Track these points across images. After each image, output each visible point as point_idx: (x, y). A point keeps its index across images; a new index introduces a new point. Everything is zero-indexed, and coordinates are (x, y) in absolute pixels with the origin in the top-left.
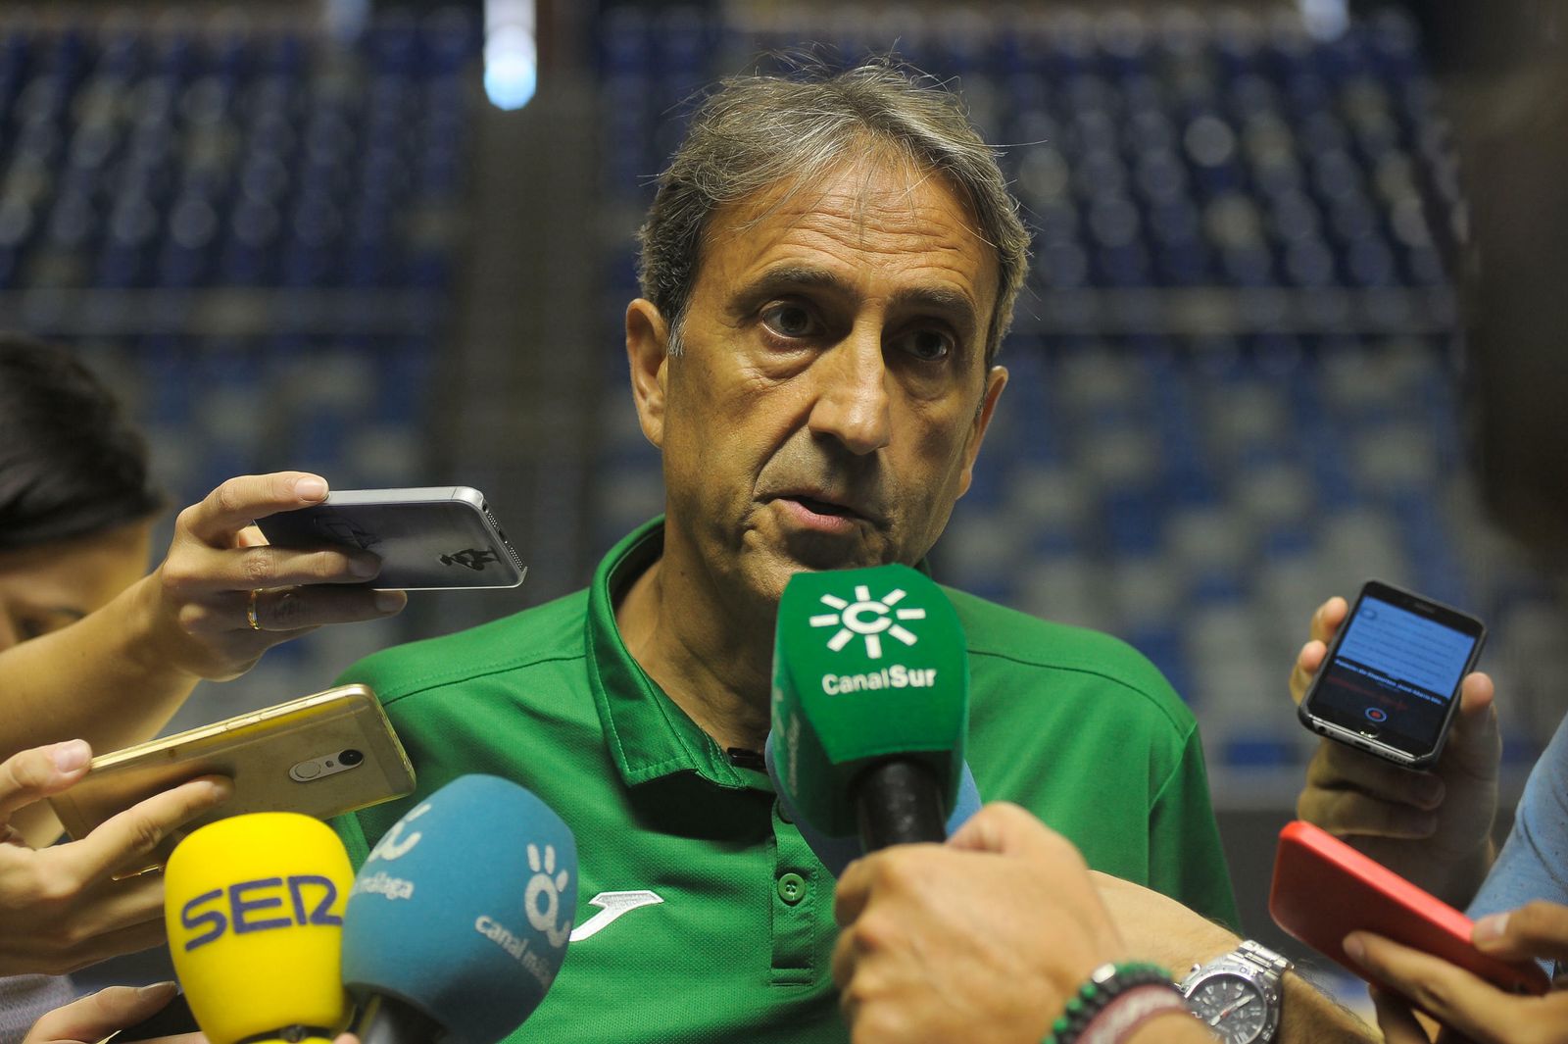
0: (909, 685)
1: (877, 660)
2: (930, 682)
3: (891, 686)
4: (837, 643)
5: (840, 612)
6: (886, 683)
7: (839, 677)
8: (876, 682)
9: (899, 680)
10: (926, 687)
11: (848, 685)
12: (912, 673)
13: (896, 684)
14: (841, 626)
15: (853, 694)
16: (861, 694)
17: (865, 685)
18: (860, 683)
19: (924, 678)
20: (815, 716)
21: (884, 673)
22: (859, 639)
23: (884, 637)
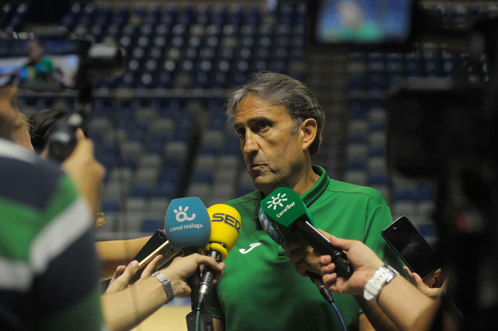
4: (275, 208)
5: (272, 203)
8: (285, 210)
11: (281, 214)
13: (289, 208)
14: (273, 205)
18: (283, 212)
19: (293, 204)
22: (278, 205)
23: (282, 202)
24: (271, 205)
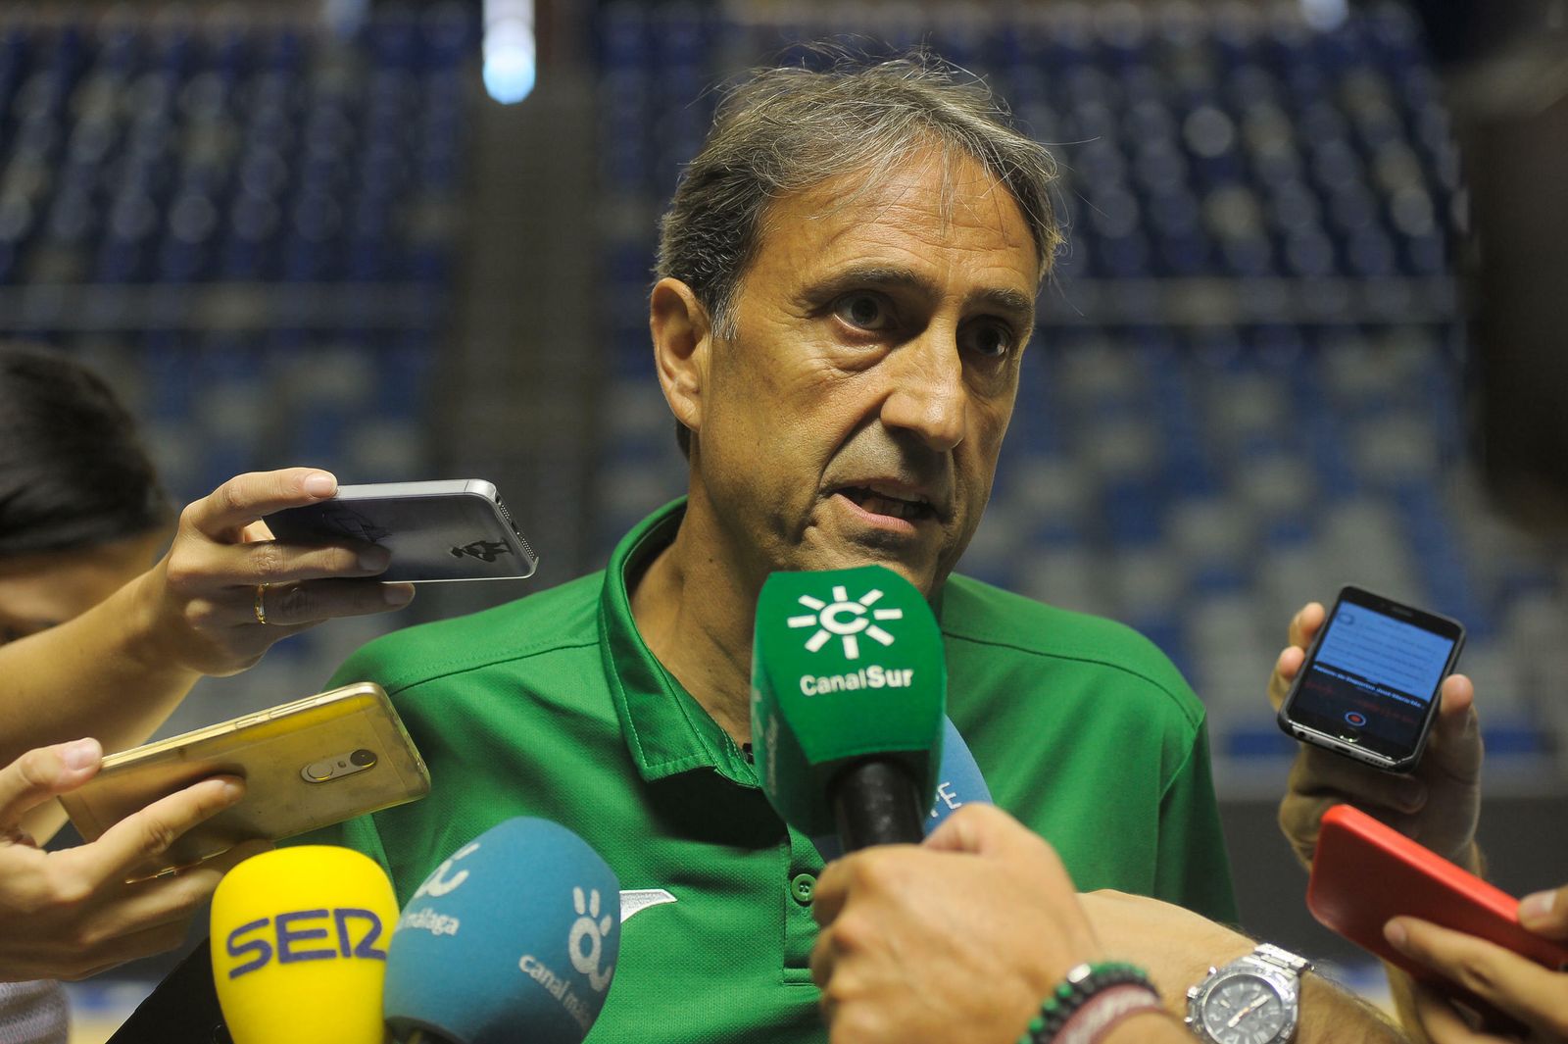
0: (886, 685)
1: (854, 660)
2: (907, 683)
3: (869, 687)
4: (815, 643)
5: (817, 613)
6: (864, 684)
7: (816, 678)
8: (853, 682)
9: (876, 680)
10: (903, 687)
11: (826, 685)
12: (889, 674)
13: (873, 684)
14: (818, 627)
15: (831, 694)
16: (839, 695)
17: (842, 687)
18: (838, 684)
19: (902, 678)
20: (793, 717)
21: (862, 673)
22: (836, 640)
23: (861, 637)
24: (810, 621)
